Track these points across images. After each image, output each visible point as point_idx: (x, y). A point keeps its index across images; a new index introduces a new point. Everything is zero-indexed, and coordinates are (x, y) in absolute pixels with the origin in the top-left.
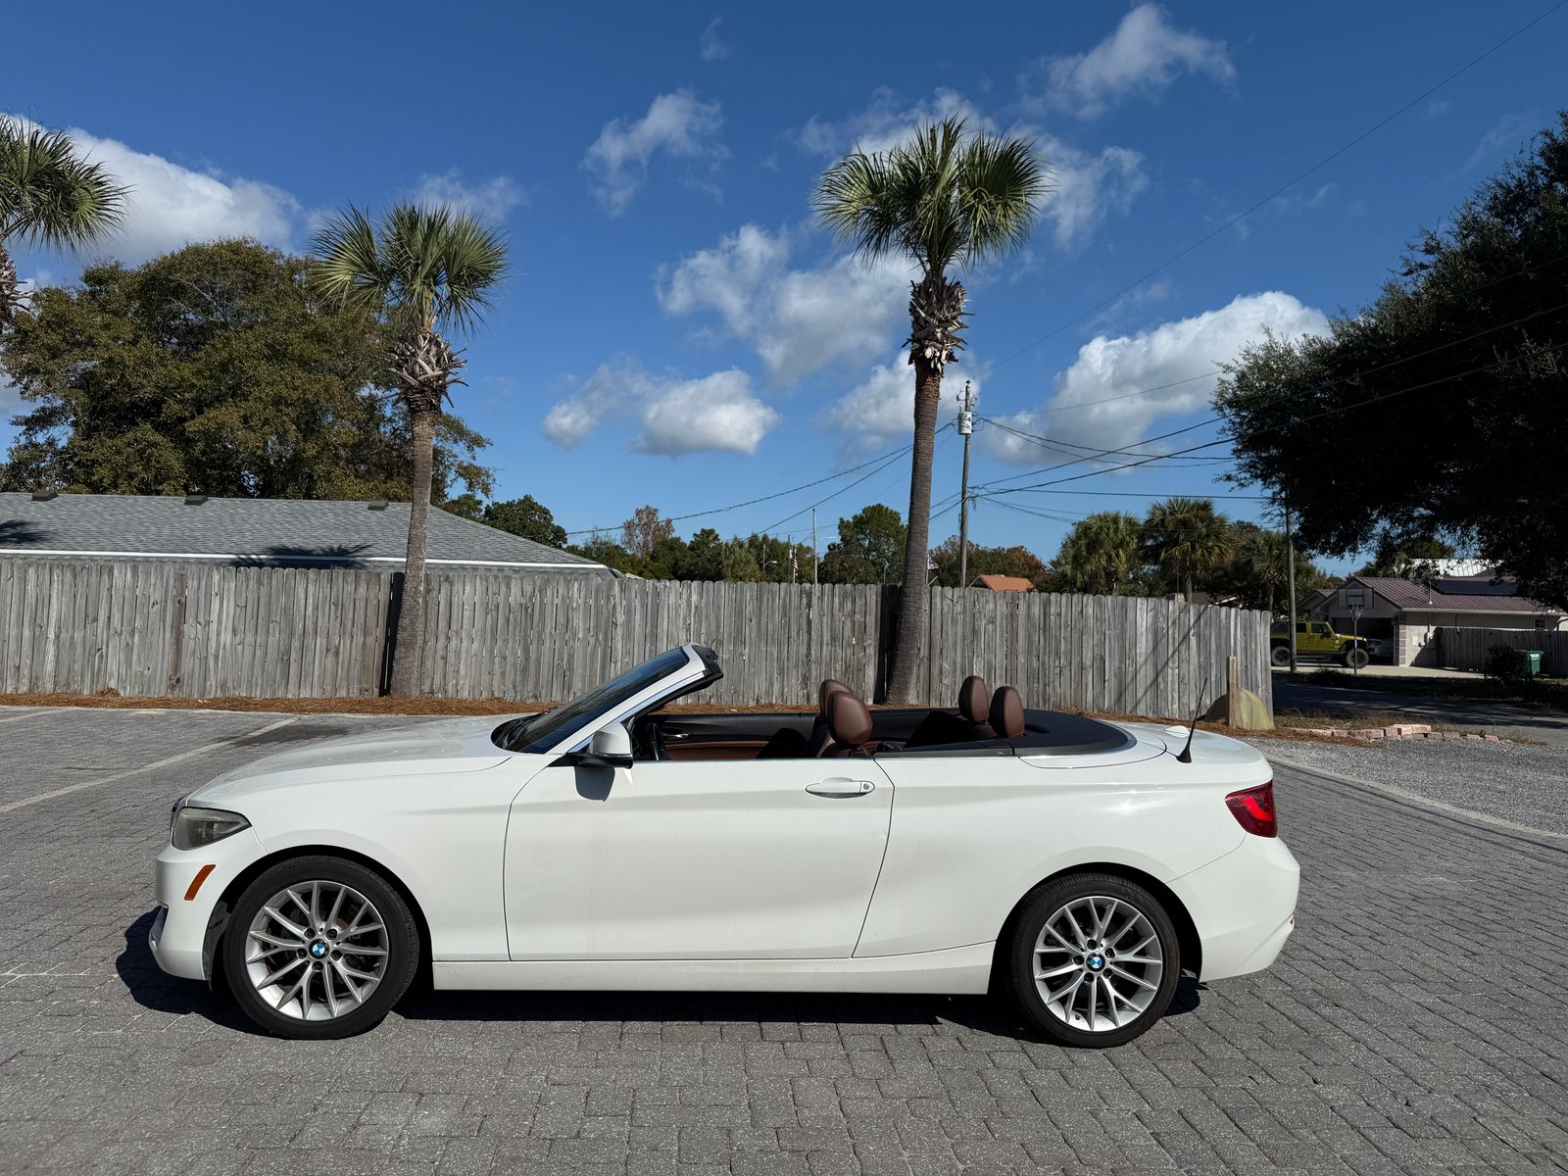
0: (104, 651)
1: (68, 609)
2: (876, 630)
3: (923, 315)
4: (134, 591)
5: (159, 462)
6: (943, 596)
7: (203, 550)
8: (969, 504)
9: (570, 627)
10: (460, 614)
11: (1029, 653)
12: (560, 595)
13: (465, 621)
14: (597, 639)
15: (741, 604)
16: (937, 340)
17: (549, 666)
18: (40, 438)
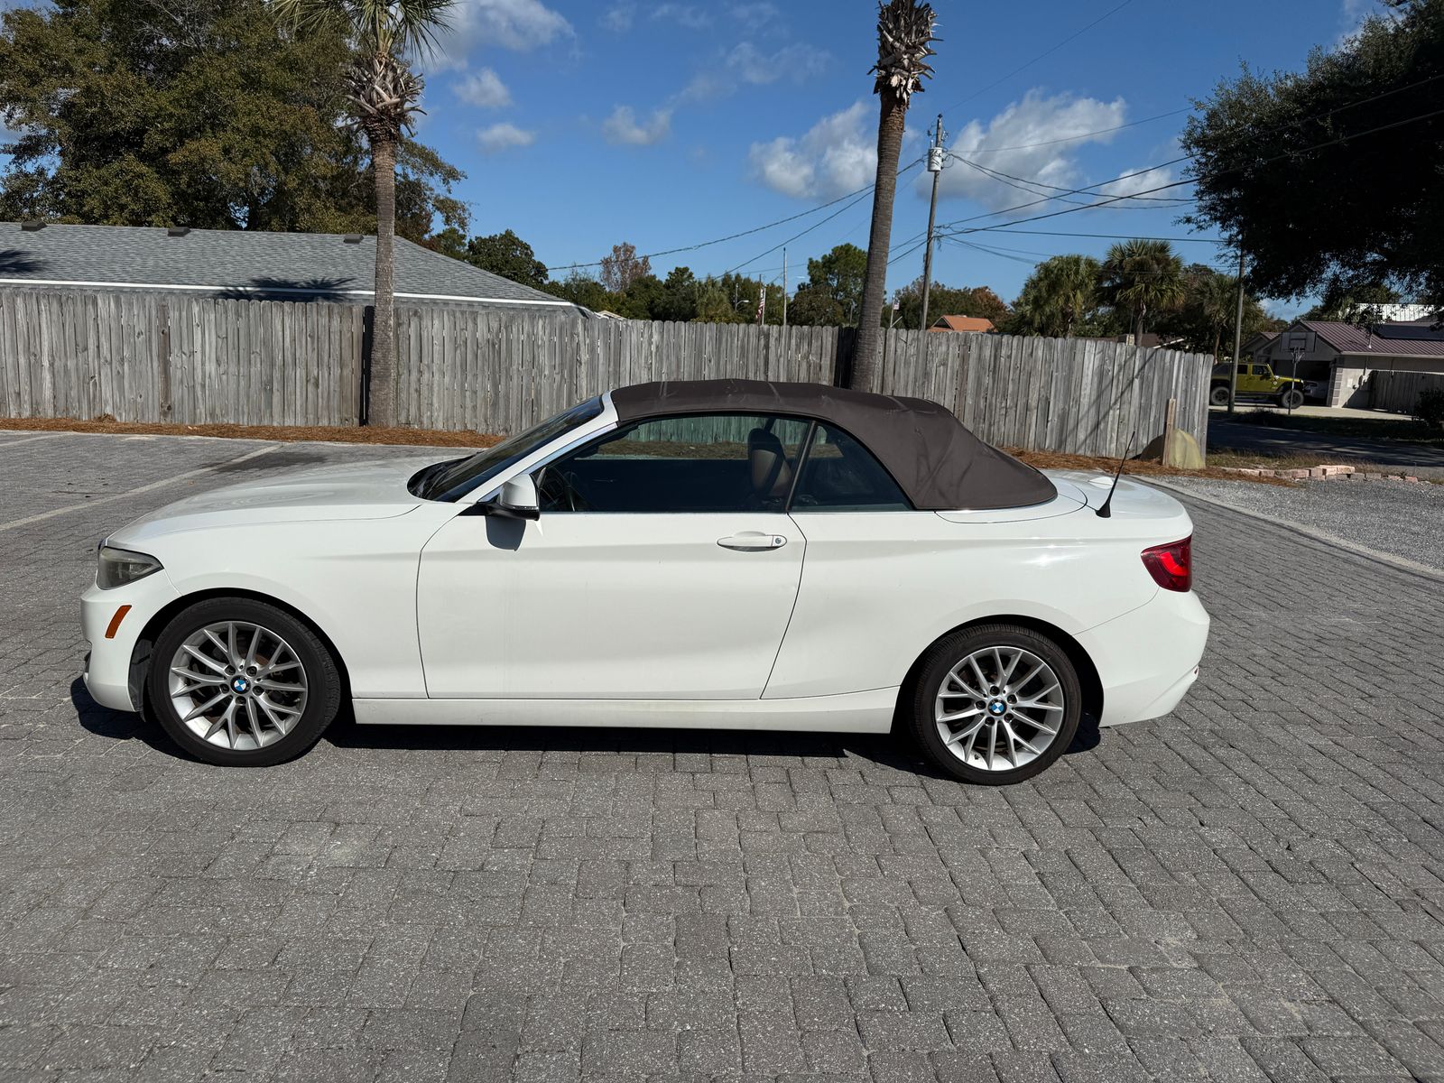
0: (97, 378)
1: (59, 338)
2: (831, 371)
3: (891, 39)
4: (119, 322)
5: (146, 194)
6: (897, 338)
7: (187, 282)
8: (934, 243)
9: (536, 363)
10: (430, 348)
11: (977, 394)
12: (525, 332)
13: (436, 356)
14: (562, 376)
15: (701, 345)
16: (903, 68)
17: (518, 402)
18: (30, 167)
